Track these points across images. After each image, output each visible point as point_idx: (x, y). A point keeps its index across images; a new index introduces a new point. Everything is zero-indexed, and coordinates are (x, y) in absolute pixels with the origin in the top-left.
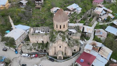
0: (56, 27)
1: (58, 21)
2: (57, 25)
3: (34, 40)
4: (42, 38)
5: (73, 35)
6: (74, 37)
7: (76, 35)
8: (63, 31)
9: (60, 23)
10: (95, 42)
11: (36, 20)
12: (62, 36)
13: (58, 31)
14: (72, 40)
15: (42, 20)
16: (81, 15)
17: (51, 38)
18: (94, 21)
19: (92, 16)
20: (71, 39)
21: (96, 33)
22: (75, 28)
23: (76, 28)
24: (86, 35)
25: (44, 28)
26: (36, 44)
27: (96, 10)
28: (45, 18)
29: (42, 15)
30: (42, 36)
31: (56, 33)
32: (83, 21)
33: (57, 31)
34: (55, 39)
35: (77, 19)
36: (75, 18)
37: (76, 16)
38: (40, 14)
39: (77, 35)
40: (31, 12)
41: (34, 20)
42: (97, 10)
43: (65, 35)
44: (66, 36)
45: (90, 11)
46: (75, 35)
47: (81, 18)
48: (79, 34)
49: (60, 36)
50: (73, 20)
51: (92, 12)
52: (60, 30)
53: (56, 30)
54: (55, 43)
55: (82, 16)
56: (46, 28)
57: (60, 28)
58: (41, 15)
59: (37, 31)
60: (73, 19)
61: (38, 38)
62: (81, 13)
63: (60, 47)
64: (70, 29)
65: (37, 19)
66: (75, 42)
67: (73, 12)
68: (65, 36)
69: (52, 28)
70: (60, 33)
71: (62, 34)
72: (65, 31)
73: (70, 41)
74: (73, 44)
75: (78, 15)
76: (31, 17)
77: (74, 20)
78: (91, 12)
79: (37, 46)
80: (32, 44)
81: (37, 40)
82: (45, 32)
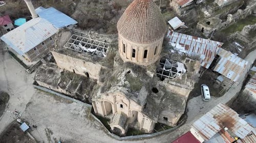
0: (123, 49)
2: (124, 45)
3: (67, 64)
4: (85, 67)
5: (170, 82)
6: (171, 89)
10: (233, 117)
14: (163, 94)
20: (160, 91)
21: (251, 80)
22: (185, 60)
23: (188, 61)
24: (217, 81)
25: (98, 38)
30: (84, 63)
33: (123, 61)
35: (208, 23)
46: (174, 83)
49: (125, 81)
53: (123, 58)
54: (107, 95)
55: (231, 15)
57: (133, 56)
61: (75, 63)
63: (122, 106)
66: (169, 102)
70: (128, 70)
71: (134, 75)
72: (148, 67)
73: (155, 97)
75: (219, 9)
77: (199, 26)
79: (70, 82)
80: (60, 72)
81: (73, 66)
82: (97, 49)
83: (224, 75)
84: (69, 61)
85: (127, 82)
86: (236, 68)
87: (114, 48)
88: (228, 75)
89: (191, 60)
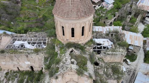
0: (62, 32)
1: (67, 15)
2: (63, 27)
3: (10, 63)
4: (29, 61)
5: (105, 53)
6: (108, 59)
7: (115, 53)
8: (80, 43)
9: (70, 22)
11: (27, 21)
12: (76, 58)
13: (67, 42)
14: (103, 65)
15: (40, 19)
16: (113, 13)
17: (49, 60)
18: (137, 23)
19: (133, 14)
20: (100, 63)
22: (110, 35)
23: (112, 35)
24: (129, 50)
25: (36, 36)
26: (14, 72)
27: (139, 3)
28: (46, 17)
29: (40, 10)
30: (27, 57)
31: (61, 48)
32: (119, 22)
33: (63, 44)
34: (57, 66)
35: (107, 18)
36: (102, 16)
37: (105, 13)
38: (36, 8)
39: (117, 53)
40: (20, 5)
41: (23, 21)
42: (141, 4)
43: (85, 53)
44: (87, 56)
45: (129, 5)
46: (110, 53)
47: (115, 18)
48: (121, 50)
49: (71, 59)
50: (99, 21)
51: (133, 7)
52: (73, 40)
53: (62, 41)
54: (57, 78)
56: (41, 35)
57: (73, 36)
58: (38, 10)
59: (17, 43)
60: (100, 18)
61: (19, 60)
62: (112, 9)
64: (96, 38)
65: (29, 18)
66: (110, 71)
67: (99, 7)
68: (85, 58)
69: (53, 36)
70: (71, 50)
71: (77, 52)
72: (86, 44)
73: (98, 69)
74: (105, 76)
75: (108, 11)
76: (18, 15)
77: (102, 21)
78: (131, 7)
79: (16, 80)
80: (5, 73)
81: (16, 63)
82: (37, 44)
83: (132, 44)
84: (12, 60)
85: (73, 60)
86: (138, 38)
87: (52, 38)
88: (135, 43)
89: (114, 34)
